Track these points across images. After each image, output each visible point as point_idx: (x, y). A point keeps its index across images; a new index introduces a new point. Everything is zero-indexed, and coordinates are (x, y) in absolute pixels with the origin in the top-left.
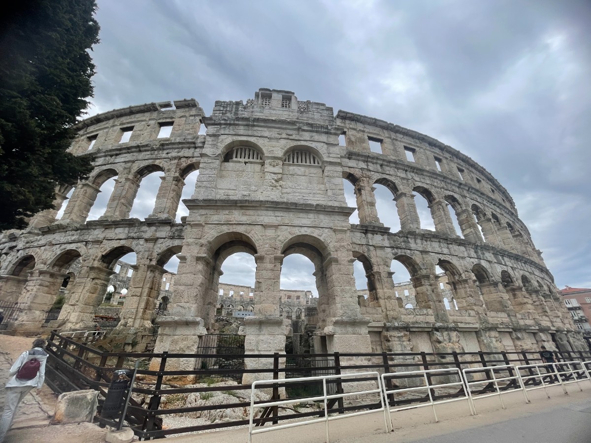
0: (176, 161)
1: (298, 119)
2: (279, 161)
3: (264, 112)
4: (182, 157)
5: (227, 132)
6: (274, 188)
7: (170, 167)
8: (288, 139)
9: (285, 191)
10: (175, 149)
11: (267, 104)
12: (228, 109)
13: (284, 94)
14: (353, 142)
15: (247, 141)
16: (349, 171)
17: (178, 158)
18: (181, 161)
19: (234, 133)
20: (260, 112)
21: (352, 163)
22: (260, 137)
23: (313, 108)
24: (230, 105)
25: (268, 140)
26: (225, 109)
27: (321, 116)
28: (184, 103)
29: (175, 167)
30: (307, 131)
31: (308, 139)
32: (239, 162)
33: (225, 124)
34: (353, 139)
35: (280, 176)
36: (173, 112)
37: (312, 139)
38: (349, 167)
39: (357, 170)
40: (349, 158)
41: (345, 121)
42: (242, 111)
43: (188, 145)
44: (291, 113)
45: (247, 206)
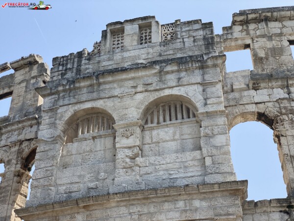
0: (17, 148)
1: (160, 55)
2: (135, 128)
3: (115, 58)
4: (23, 141)
5: (66, 102)
6: (129, 170)
7: (10, 158)
8: (146, 91)
9: (143, 170)
10: (15, 130)
11: (119, 42)
12: (69, 66)
13: (140, 22)
14: (261, 59)
15: (93, 108)
16: (257, 110)
17: (19, 143)
18: (23, 146)
19: (75, 101)
20: (109, 59)
21: (261, 95)
22: (108, 98)
23: (182, 32)
24: (70, 59)
25: (119, 100)
26: (64, 68)
27: (194, 41)
28: (22, 62)
29: (16, 157)
30: (172, 72)
31: (174, 84)
32: (86, 139)
33: (64, 91)
34: (262, 54)
35: (136, 150)
36: (12, 76)
37: (180, 83)
38: (256, 103)
39: (270, 104)
40: (256, 89)
41: (248, 27)
42: (85, 64)
43: (29, 123)
44: (151, 50)
45: (93, 205)
